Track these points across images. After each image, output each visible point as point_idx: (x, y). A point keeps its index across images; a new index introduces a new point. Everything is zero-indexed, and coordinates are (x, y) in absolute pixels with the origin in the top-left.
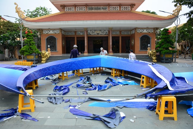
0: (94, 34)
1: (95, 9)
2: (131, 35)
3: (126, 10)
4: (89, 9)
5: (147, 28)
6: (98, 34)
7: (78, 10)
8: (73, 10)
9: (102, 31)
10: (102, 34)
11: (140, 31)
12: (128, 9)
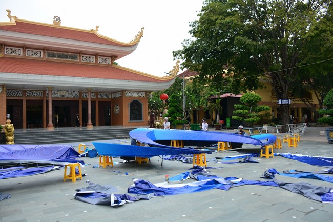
0: (56, 96)
1: (59, 57)
2: (112, 99)
3: (104, 63)
4: (49, 55)
5: (138, 91)
6: (63, 96)
7: (29, 54)
8: (20, 53)
9: (70, 92)
10: (70, 96)
11: (129, 95)
12: (107, 62)
